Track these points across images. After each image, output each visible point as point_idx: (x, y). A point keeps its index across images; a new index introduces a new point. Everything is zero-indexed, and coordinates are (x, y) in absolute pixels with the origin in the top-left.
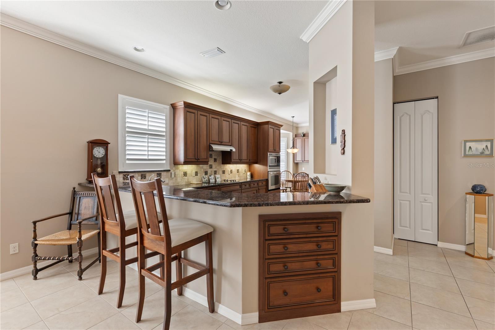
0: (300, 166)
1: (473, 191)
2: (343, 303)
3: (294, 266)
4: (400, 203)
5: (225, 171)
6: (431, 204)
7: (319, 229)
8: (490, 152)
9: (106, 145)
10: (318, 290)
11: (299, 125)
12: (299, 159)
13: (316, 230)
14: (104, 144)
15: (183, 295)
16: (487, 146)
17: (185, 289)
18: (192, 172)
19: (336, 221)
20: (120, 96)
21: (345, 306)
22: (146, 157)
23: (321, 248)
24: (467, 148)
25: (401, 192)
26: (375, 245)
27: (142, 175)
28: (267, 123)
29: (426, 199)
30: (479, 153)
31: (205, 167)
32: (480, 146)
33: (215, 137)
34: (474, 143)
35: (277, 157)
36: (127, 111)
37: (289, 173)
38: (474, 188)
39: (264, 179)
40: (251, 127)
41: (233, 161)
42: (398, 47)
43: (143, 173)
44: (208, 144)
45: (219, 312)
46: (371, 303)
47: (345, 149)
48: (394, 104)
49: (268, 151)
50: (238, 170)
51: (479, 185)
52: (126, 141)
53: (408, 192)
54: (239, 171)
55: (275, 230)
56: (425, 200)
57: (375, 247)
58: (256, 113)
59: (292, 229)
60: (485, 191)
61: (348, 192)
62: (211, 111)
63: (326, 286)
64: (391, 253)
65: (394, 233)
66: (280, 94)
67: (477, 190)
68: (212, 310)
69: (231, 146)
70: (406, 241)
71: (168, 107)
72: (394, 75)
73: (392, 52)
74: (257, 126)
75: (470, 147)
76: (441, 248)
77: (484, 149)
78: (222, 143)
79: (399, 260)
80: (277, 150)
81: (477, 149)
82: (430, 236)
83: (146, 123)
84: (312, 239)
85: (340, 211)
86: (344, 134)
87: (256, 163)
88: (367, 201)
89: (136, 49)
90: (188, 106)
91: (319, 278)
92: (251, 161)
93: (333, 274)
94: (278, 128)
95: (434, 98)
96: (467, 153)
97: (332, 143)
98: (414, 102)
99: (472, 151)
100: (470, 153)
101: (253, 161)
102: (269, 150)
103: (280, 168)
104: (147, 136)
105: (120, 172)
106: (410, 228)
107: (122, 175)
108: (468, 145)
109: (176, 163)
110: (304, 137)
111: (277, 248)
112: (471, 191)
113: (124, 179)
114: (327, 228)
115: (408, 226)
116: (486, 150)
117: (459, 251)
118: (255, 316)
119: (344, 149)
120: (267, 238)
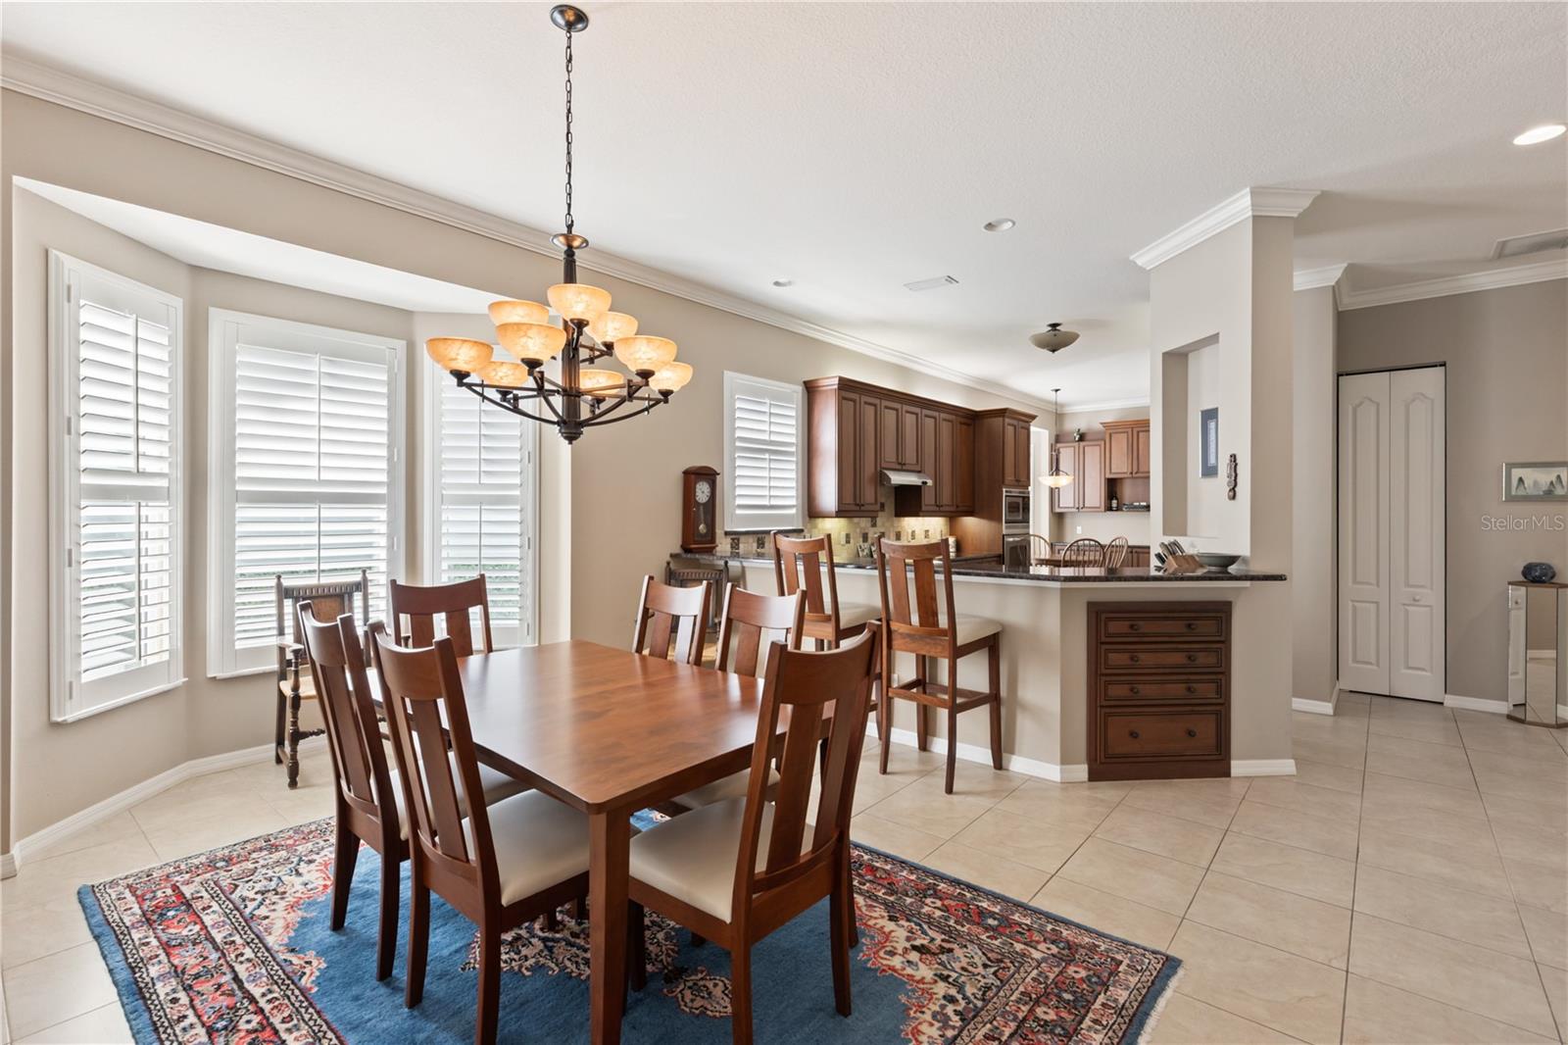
0: (1068, 521)
1: (1526, 578)
2: (1234, 763)
3: (1148, 690)
4: (1355, 609)
5: (899, 532)
6: (1428, 609)
7: (1193, 629)
8: (1566, 490)
9: (712, 477)
10: (1191, 734)
11: (1067, 410)
12: (1066, 502)
13: (1185, 630)
14: (709, 475)
15: (929, 751)
16: (1559, 477)
17: (932, 741)
18: (839, 533)
19: (1223, 615)
20: (728, 374)
21: (1238, 767)
22: (765, 502)
23: (1197, 662)
24: (1515, 482)
25: (1355, 582)
26: (1294, 696)
27: (758, 539)
28: (1002, 413)
29: (1417, 598)
30: (1541, 493)
31: (865, 522)
32: (1543, 478)
33: (889, 454)
34: (1529, 470)
35: (1024, 498)
36: (738, 404)
37: (1042, 541)
38: (1528, 571)
39: (993, 553)
40: (961, 423)
41: (924, 508)
42: (1345, 265)
43: (760, 536)
44: (879, 469)
45: (1011, 769)
46: (1287, 766)
47: (1236, 489)
48: (1340, 378)
49: (1003, 482)
50: (927, 531)
51: (1537, 565)
52: (735, 468)
53: (1374, 582)
54: (930, 533)
55: (1115, 627)
56: (1414, 600)
57: (1294, 699)
58: (968, 386)
59: (1146, 627)
60: (1552, 577)
61: (1243, 567)
62: (885, 392)
63: (1205, 728)
64: (1331, 712)
65: (1338, 678)
66: (1053, 351)
67: (1533, 575)
68: (998, 764)
69: (920, 472)
70: (1369, 696)
71: (800, 389)
72: (1337, 309)
73: (1333, 274)
74: (972, 420)
75: (1521, 480)
76: (1452, 709)
77: (1552, 483)
78: (904, 468)
79: (1346, 722)
80: (1023, 479)
81: (1536, 483)
82: (1425, 682)
83: (765, 427)
84: (1181, 646)
85: (1229, 600)
86: (1235, 461)
87: (971, 513)
88: (1280, 578)
89: (777, 284)
90: (846, 385)
91: (1192, 713)
92: (960, 509)
93: (1218, 708)
94: (1024, 424)
95: (1436, 366)
96: (1513, 493)
97: (1203, 475)
98: (1388, 373)
99: (1525, 488)
100: (1521, 492)
101: (965, 509)
102: (1006, 482)
103: (1028, 527)
104: (767, 456)
105: (727, 534)
106: (1378, 665)
107: (728, 540)
108: (1517, 473)
109: (812, 512)
110: (1082, 444)
111: (1118, 658)
112: (1522, 579)
113: (732, 547)
114: (1205, 627)
115: (1373, 660)
116: (1558, 487)
117: (1494, 714)
118: (1082, 771)
119: (1233, 489)
120: (1104, 639)
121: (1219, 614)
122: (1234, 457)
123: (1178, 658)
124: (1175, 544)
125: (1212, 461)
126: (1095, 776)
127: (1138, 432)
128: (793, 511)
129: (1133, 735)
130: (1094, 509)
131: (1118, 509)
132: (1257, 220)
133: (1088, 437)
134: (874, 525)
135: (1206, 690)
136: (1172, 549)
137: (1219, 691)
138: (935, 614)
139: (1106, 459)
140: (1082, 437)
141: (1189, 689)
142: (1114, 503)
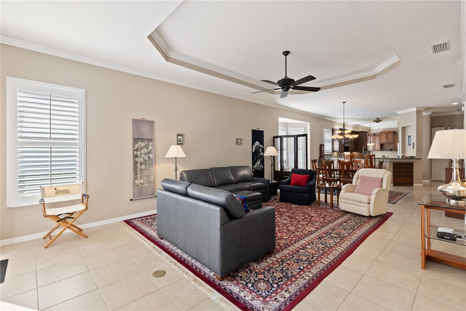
48: (432, 128)
110: (375, 136)
121: (412, 164)
122: (413, 143)
123: (406, 170)
124: (405, 155)
125: (410, 143)
126: (394, 185)
127: (388, 134)
128: (331, 151)
129: (399, 180)
130: (378, 150)
131: (383, 150)
132: (417, 111)
133: (376, 135)
134: (340, 153)
135: (410, 174)
136: (404, 156)
137: (412, 175)
138: (372, 164)
139: (380, 139)
140: (374, 135)
141: (408, 174)
142: (382, 149)
